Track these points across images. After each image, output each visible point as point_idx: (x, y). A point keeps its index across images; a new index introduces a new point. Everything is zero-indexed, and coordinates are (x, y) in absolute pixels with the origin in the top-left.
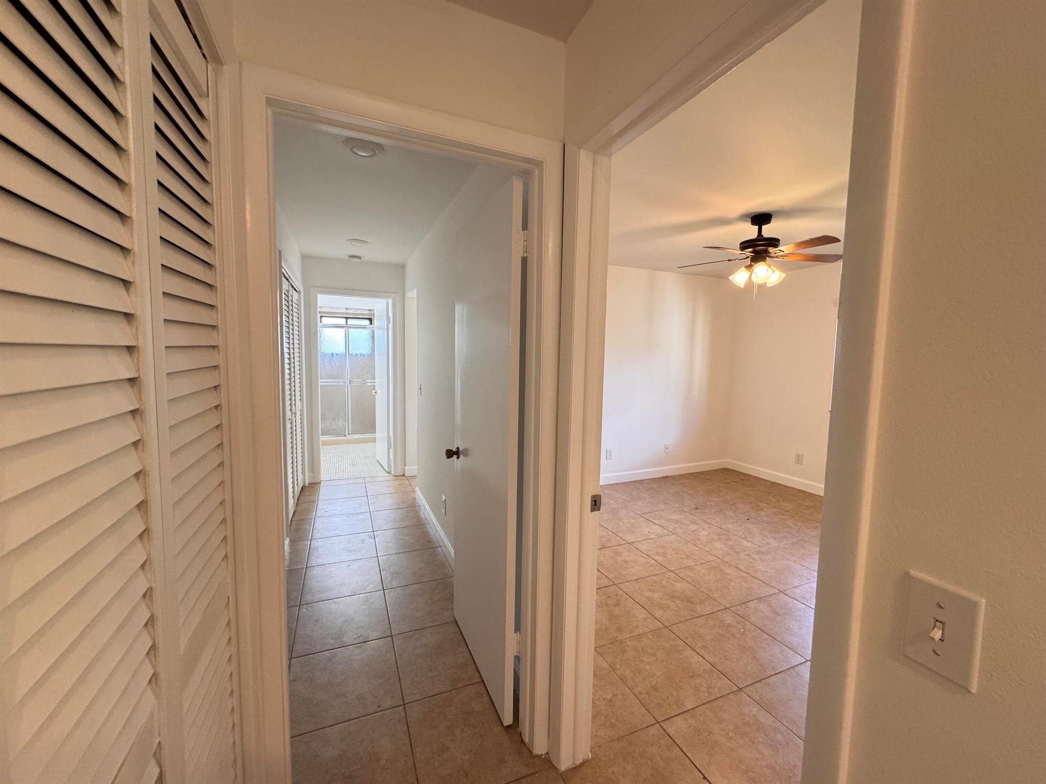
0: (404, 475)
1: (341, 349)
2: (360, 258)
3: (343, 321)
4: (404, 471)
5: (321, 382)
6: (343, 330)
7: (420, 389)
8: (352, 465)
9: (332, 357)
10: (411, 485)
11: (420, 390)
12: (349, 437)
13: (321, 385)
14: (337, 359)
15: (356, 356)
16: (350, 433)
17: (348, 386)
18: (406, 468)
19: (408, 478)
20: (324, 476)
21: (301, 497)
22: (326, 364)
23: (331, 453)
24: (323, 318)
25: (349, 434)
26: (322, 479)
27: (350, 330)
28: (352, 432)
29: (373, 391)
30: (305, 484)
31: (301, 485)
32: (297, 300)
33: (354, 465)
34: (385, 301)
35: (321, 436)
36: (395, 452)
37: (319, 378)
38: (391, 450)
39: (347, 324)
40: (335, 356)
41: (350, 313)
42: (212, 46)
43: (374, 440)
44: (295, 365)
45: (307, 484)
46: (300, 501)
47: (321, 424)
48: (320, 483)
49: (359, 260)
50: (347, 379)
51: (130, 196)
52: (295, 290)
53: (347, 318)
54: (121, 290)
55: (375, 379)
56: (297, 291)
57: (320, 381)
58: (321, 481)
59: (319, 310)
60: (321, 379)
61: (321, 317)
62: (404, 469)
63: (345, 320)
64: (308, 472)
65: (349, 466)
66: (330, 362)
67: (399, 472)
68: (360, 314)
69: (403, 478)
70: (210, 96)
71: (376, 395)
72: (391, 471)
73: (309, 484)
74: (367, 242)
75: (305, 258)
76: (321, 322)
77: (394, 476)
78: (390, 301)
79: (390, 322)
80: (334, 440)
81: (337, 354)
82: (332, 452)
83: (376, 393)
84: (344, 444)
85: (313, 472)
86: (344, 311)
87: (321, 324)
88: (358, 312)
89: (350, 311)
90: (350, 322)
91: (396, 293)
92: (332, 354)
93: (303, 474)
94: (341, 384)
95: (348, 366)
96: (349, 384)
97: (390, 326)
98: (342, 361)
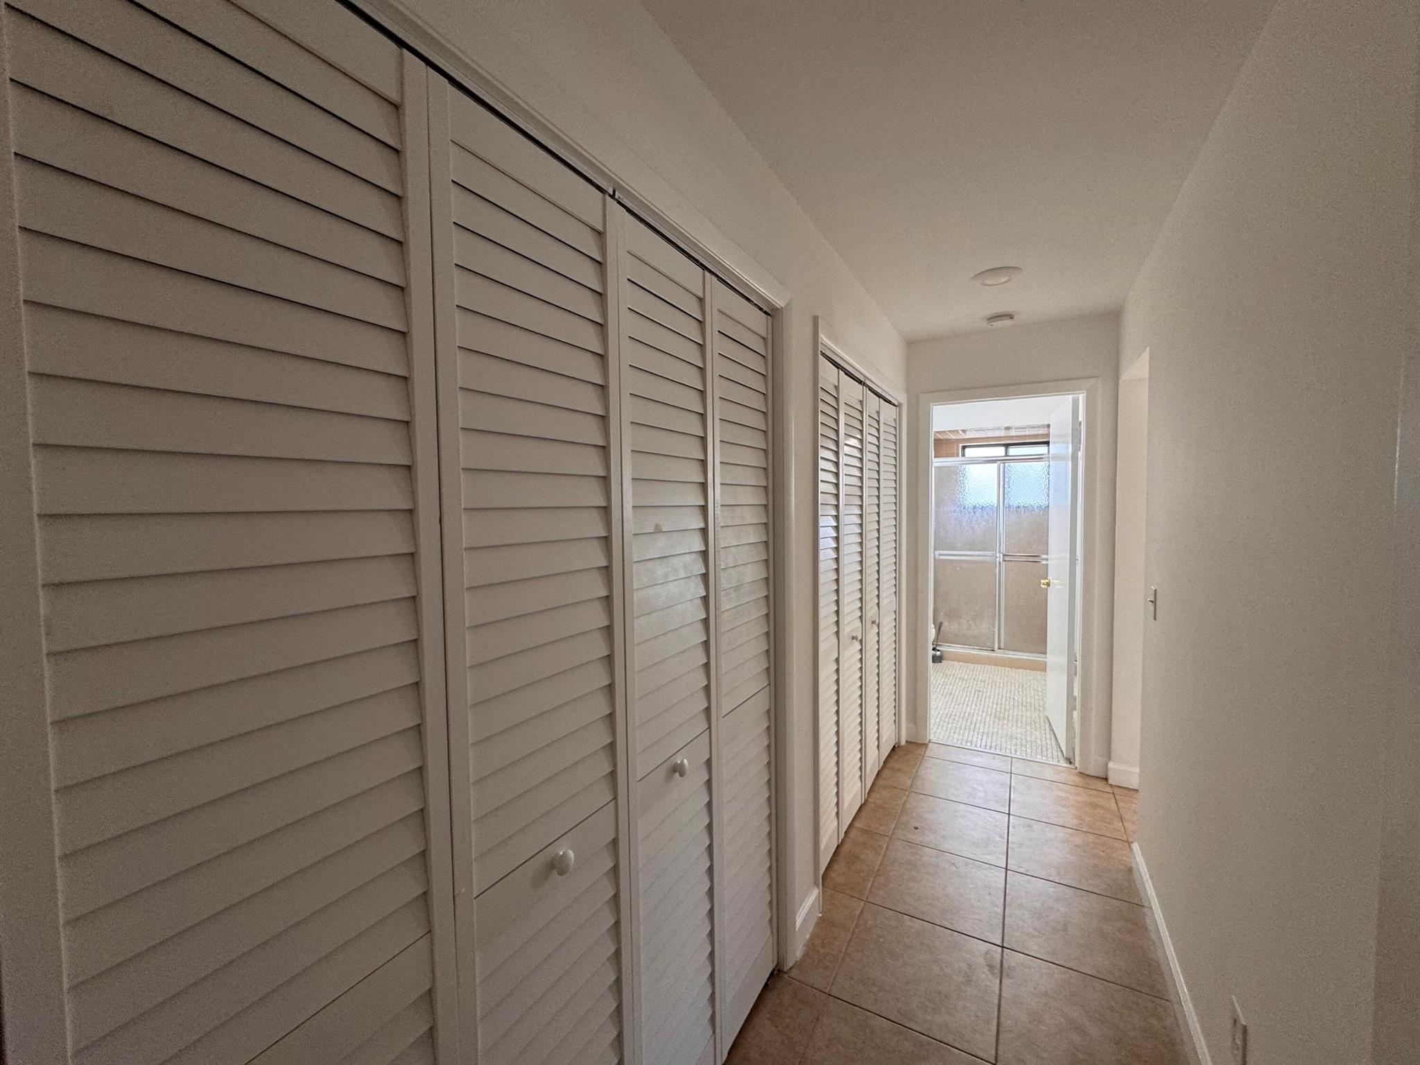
0: (1106, 779)
1: (991, 498)
2: (1011, 317)
3: (1000, 451)
4: (1106, 770)
7: (1154, 602)
9: (975, 513)
10: (1122, 819)
11: (1152, 607)
12: (998, 654)
14: (982, 516)
15: (1017, 510)
16: (1002, 645)
17: (1000, 562)
18: (1112, 764)
19: (1116, 790)
20: (936, 731)
21: (886, 772)
22: (963, 526)
23: (963, 679)
24: (967, 450)
25: (1000, 649)
26: (933, 736)
27: (1006, 464)
28: (1005, 644)
29: (1042, 581)
30: (900, 742)
34: (1068, 399)
36: (1085, 719)
38: (1075, 714)
39: (1006, 455)
40: (979, 510)
41: (1013, 437)
43: (1043, 668)
45: (903, 743)
46: (881, 782)
48: (927, 745)
49: (1010, 322)
50: (1000, 551)
52: (889, 401)
53: (1007, 446)
55: (1047, 554)
56: (894, 405)
57: (933, 552)
58: (931, 739)
61: (964, 448)
62: (1107, 765)
63: (1003, 449)
64: (906, 721)
66: (971, 522)
67: (1094, 769)
68: (1030, 436)
69: (1100, 785)
71: (1049, 588)
72: (1075, 759)
73: (907, 742)
74: (1018, 268)
76: (964, 456)
77: (1081, 773)
78: (1082, 397)
80: (973, 655)
81: (982, 508)
82: (966, 677)
83: (1048, 584)
84: (989, 664)
85: (916, 722)
86: (1003, 433)
87: (964, 461)
88: (1027, 433)
89: (1013, 433)
90: (1013, 451)
91: (1097, 377)
92: (975, 508)
93: (897, 722)
94: (988, 559)
95: (1002, 529)
96: (1004, 561)
97: (1080, 454)
98: (991, 521)
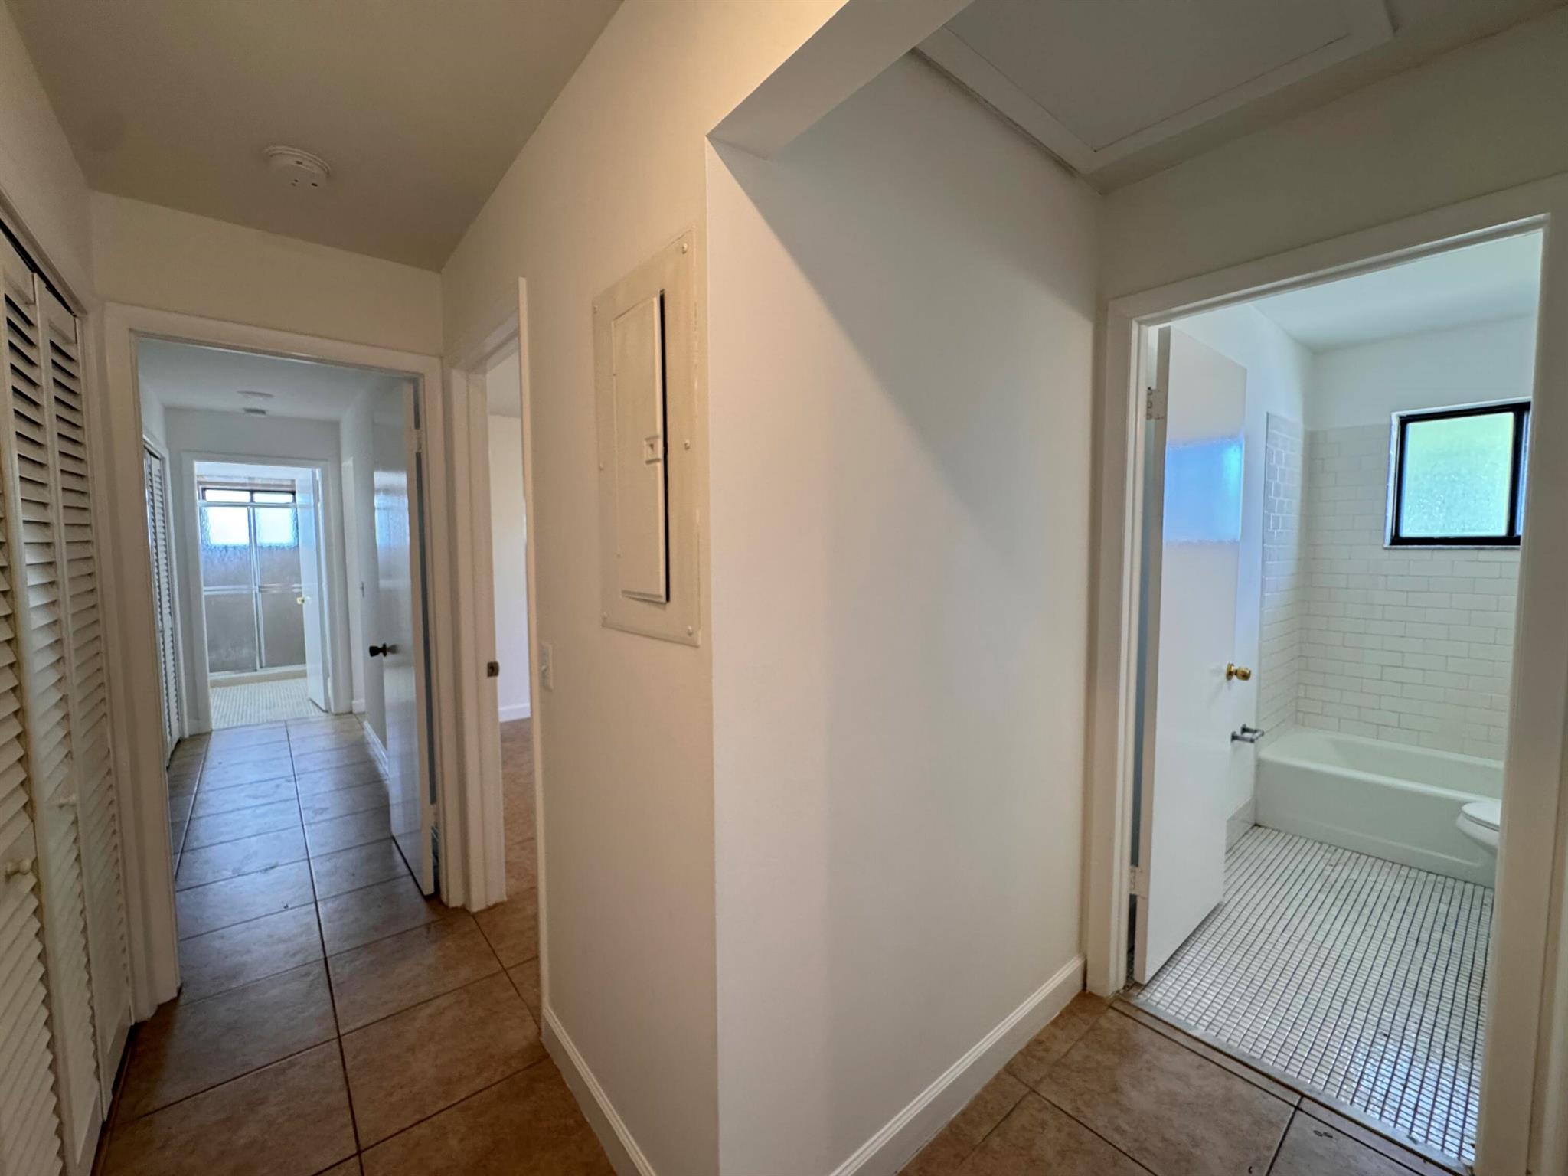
0: (351, 712)
1: (243, 539)
2: (263, 413)
3: (245, 497)
4: (351, 707)
5: (205, 591)
6: (245, 510)
8: (266, 708)
9: (226, 551)
12: (261, 672)
13: (206, 596)
14: (235, 554)
15: (270, 550)
16: (264, 665)
17: (256, 594)
18: (354, 702)
20: (216, 721)
21: (178, 751)
22: (216, 561)
24: (207, 492)
25: (261, 667)
26: (213, 728)
27: (257, 509)
28: (266, 663)
29: (299, 601)
30: (183, 733)
31: (176, 736)
32: (159, 471)
33: (270, 708)
34: (308, 470)
35: (209, 674)
36: (335, 682)
37: (202, 583)
39: (252, 500)
40: (231, 549)
41: (258, 484)
42: (76, 302)
43: (303, 675)
44: (160, 563)
45: (187, 735)
47: (209, 656)
48: (210, 733)
49: (263, 416)
50: (255, 584)
51: (47, 451)
52: (155, 456)
53: (252, 492)
54: (40, 509)
55: (300, 583)
56: (158, 458)
57: (204, 588)
58: (212, 730)
59: (196, 479)
60: (205, 585)
61: (204, 490)
62: (350, 705)
63: (248, 493)
64: (189, 718)
65: (260, 710)
66: (223, 559)
67: (343, 709)
68: (274, 485)
69: (348, 715)
70: (78, 341)
71: (304, 605)
72: (330, 708)
73: (190, 734)
74: (271, 396)
75: (169, 411)
76: (204, 498)
77: (336, 715)
78: (318, 471)
79: (318, 500)
80: (235, 678)
81: (235, 547)
82: (231, 694)
83: (303, 601)
84: (253, 682)
85: (198, 719)
86: (247, 481)
87: (204, 501)
88: (272, 483)
89: (256, 482)
90: (259, 498)
91: (327, 461)
92: (226, 547)
93: (180, 719)
94: (245, 592)
95: (255, 565)
96: (260, 591)
97: (319, 505)
98: (244, 558)
